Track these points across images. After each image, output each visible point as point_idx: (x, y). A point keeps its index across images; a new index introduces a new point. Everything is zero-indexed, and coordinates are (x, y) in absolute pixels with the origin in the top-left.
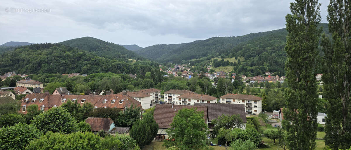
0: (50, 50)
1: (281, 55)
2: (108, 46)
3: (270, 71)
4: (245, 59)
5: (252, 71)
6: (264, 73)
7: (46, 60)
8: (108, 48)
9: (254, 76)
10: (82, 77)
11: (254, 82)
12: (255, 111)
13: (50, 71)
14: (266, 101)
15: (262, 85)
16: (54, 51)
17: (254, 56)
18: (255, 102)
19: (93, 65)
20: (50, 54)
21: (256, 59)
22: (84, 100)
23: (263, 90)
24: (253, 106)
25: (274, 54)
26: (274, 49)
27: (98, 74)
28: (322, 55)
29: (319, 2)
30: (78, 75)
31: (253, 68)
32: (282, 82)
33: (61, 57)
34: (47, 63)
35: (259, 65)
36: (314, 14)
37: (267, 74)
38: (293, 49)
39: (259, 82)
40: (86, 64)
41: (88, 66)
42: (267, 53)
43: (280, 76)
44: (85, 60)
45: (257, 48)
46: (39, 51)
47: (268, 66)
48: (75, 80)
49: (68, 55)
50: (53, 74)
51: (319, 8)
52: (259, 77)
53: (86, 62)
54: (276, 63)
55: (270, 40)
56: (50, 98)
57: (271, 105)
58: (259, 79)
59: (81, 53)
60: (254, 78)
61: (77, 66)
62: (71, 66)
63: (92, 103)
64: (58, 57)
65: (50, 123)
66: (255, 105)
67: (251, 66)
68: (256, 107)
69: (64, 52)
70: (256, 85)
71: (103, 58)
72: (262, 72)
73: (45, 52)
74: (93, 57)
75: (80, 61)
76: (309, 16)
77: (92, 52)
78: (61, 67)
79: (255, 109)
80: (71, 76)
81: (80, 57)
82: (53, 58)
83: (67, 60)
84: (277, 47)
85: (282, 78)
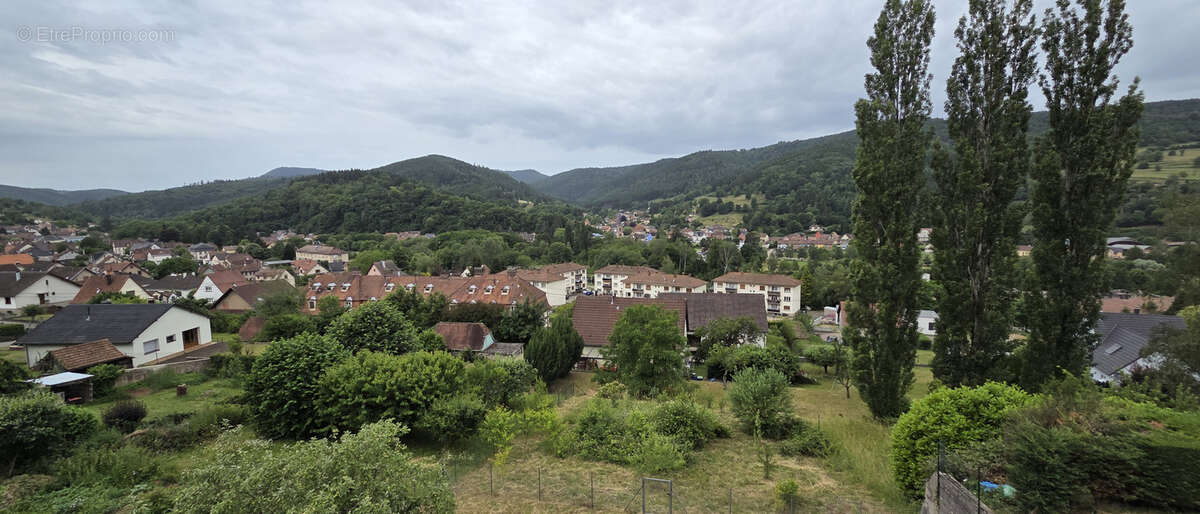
0: (359, 184)
1: (844, 189)
2: (476, 174)
3: (820, 223)
4: (767, 198)
5: (782, 224)
6: (808, 228)
7: (352, 206)
8: (477, 177)
9: (786, 234)
10: (426, 240)
11: (785, 246)
12: (787, 308)
13: (361, 227)
14: (811, 288)
15: (802, 254)
16: (369, 186)
17: (786, 193)
18: (787, 289)
19: (447, 213)
20: (361, 191)
21: (789, 198)
22: (431, 286)
23: (803, 263)
24: (782, 298)
25: (828, 187)
26: (828, 176)
27: (458, 232)
28: (932, 186)
29: (928, 72)
30: (415, 235)
31: (784, 217)
32: (844, 246)
33: (381, 198)
34: (354, 210)
35: (795, 210)
36: (917, 98)
37: (813, 229)
38: (869, 175)
39: (795, 247)
40: (433, 213)
41: (437, 215)
42: (813, 186)
43: (841, 234)
44: (431, 204)
45: (793, 174)
46: (338, 187)
47: (815, 213)
48: (410, 245)
49: (395, 195)
50: (367, 234)
51: (927, 86)
52: (796, 236)
53: (433, 207)
54: (833, 206)
55: (821, 157)
56: (363, 283)
57: (820, 296)
58: (797, 240)
59: (422, 189)
60: (786, 239)
61: (414, 217)
62: (402, 216)
63: (447, 294)
64: (376, 198)
65: (364, 332)
66: (787, 295)
67: (780, 212)
68: (787, 299)
69: (387, 187)
70: (790, 253)
71: (467, 198)
72: (802, 227)
73: (349, 187)
74: (445, 198)
75: (421, 207)
76: (905, 103)
77: (443, 187)
78: (383, 218)
79: (787, 304)
80: (402, 237)
81: (420, 198)
82: (366, 200)
83: (393, 205)
84: (835, 172)
85: (845, 237)
